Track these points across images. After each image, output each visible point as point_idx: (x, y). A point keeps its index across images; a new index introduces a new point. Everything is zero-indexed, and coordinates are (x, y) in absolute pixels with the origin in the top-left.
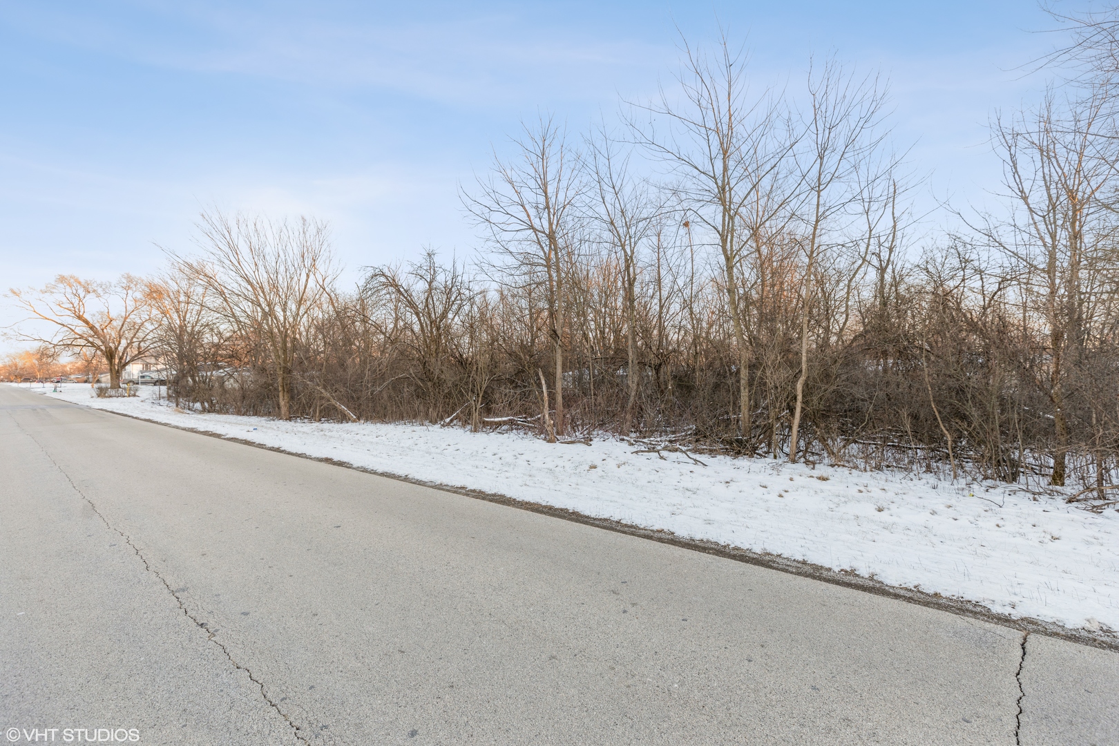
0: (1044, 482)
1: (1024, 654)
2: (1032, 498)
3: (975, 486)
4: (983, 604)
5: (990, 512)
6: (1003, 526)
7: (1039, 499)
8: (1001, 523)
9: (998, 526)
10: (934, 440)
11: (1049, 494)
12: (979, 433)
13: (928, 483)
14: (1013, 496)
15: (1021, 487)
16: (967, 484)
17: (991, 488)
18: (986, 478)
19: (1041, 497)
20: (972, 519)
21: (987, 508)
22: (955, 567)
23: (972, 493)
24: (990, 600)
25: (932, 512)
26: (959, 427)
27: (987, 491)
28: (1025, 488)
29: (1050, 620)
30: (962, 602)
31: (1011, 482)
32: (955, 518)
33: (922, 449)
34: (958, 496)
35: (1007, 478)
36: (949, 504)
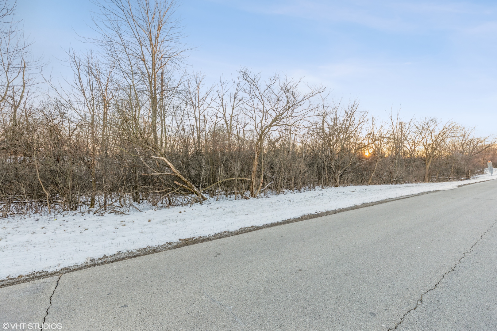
0: (87, 208)
1: (57, 285)
2: (81, 215)
3: (58, 215)
4: (45, 270)
5: (63, 225)
6: (67, 230)
7: (84, 215)
8: (66, 229)
9: (65, 231)
10: (40, 197)
11: (88, 212)
12: (62, 191)
13: (34, 218)
14: (74, 216)
15: (78, 211)
16: (55, 215)
17: (66, 214)
18: (64, 210)
19: (85, 214)
20: (53, 231)
21: (61, 224)
22: (35, 258)
23: (56, 218)
24: (48, 267)
25: (33, 233)
26: (52, 189)
27: (64, 216)
28: (80, 212)
29: (73, 265)
30: (34, 274)
31: (74, 210)
32: (45, 232)
33: (34, 202)
34: (49, 221)
35: (73, 209)
36: (43, 227)
